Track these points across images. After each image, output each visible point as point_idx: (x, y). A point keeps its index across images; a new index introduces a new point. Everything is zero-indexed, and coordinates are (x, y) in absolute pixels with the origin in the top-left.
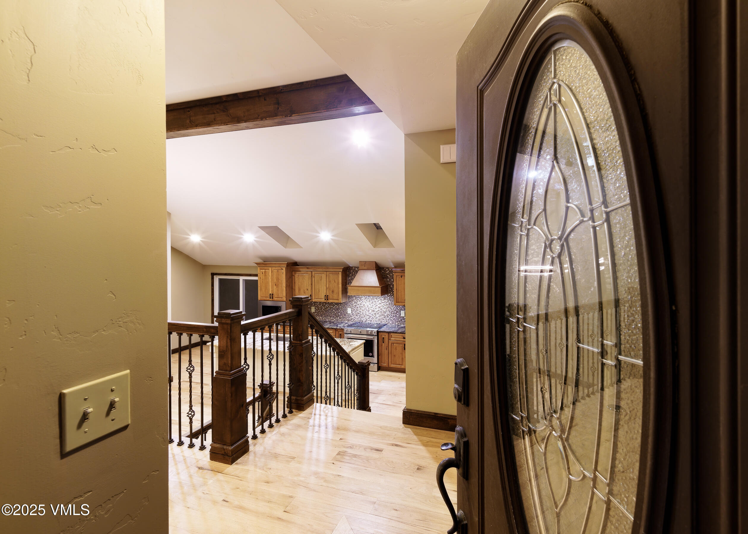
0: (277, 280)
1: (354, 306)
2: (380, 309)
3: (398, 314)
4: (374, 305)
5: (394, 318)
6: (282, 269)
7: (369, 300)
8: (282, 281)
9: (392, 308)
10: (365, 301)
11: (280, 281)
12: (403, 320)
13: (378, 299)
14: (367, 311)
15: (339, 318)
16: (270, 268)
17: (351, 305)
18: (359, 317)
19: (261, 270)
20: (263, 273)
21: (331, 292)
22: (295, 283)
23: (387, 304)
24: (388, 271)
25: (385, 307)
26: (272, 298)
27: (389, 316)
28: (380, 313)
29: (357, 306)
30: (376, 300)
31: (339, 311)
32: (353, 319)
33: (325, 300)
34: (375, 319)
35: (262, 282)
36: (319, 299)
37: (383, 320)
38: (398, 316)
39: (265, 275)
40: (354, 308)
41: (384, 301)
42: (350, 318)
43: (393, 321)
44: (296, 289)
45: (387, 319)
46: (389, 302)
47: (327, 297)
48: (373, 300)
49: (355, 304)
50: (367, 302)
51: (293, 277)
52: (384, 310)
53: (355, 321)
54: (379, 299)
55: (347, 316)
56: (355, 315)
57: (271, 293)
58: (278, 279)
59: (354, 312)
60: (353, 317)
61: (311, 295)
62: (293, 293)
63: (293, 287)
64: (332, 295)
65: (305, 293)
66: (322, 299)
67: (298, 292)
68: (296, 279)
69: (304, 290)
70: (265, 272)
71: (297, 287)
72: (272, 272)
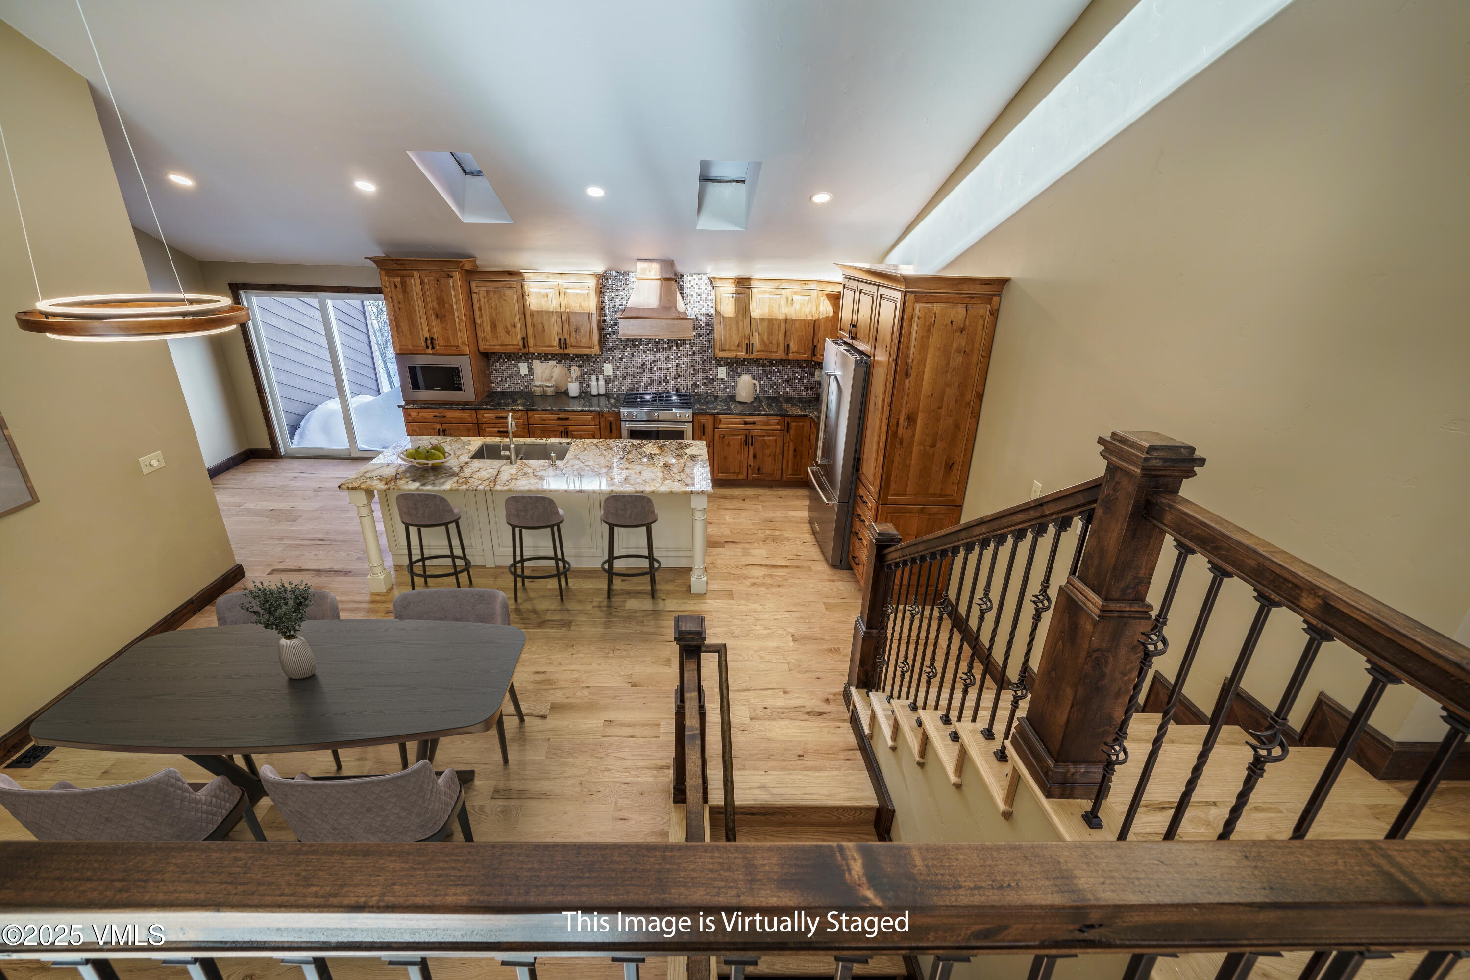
0: (438, 304)
1: (618, 360)
2: (675, 364)
3: (711, 373)
4: (661, 357)
5: (705, 381)
6: (450, 277)
8: (452, 306)
9: (701, 362)
11: (446, 306)
12: (722, 385)
14: (646, 369)
15: (584, 385)
16: (416, 274)
17: (611, 358)
18: (630, 381)
19: (388, 277)
20: (399, 285)
21: (573, 330)
22: (480, 310)
23: (690, 353)
25: (686, 359)
26: (433, 348)
27: (694, 379)
28: (675, 373)
29: (624, 360)
31: (585, 370)
32: (617, 387)
33: (560, 348)
34: (664, 384)
35: (397, 309)
36: (544, 346)
37: (682, 387)
38: (711, 377)
39: (403, 290)
40: (618, 364)
41: (684, 347)
43: (702, 387)
44: (485, 325)
45: (690, 384)
46: (694, 349)
47: (563, 343)
49: (620, 356)
50: (646, 350)
51: (475, 296)
52: (683, 366)
53: (621, 390)
54: (673, 344)
56: (621, 379)
57: (426, 334)
58: (441, 302)
59: (618, 373)
60: (616, 383)
61: (524, 339)
62: (479, 335)
63: (478, 321)
64: (576, 338)
65: (508, 333)
66: (551, 346)
67: (492, 332)
68: (482, 300)
69: (507, 328)
70: (404, 283)
71: (488, 319)
72: (422, 283)
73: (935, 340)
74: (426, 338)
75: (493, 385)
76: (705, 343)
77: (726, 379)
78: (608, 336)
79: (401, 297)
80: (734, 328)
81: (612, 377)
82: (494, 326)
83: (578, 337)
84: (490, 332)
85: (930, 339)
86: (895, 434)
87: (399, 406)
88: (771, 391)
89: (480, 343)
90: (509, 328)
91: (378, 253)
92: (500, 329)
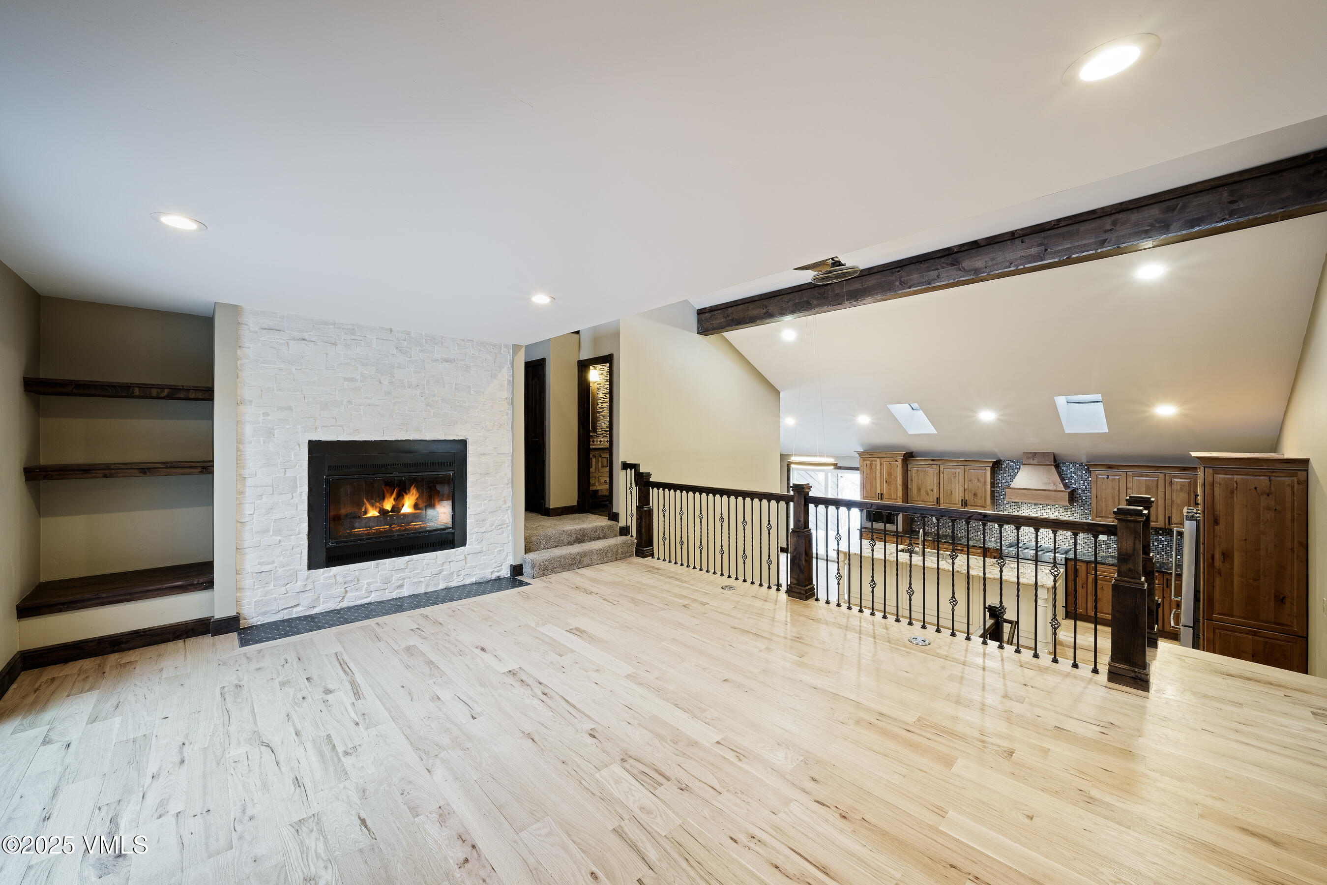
0: (888, 476)
5: (1086, 541)
6: (897, 461)
7: (1035, 510)
8: (896, 477)
10: (1027, 511)
11: (893, 477)
12: (1103, 546)
13: (1053, 510)
16: (878, 460)
19: (864, 462)
20: (868, 465)
21: (972, 494)
22: (912, 480)
24: (1073, 469)
26: (881, 499)
30: (1049, 511)
32: (1005, 537)
33: (962, 505)
35: (865, 477)
36: (951, 504)
37: (1063, 543)
39: (871, 469)
41: (1065, 513)
43: (1083, 545)
44: (913, 488)
46: (1075, 515)
47: (965, 503)
48: (1043, 511)
51: (909, 472)
53: (1008, 539)
57: (879, 491)
58: (890, 474)
61: (937, 498)
62: (909, 494)
63: (909, 486)
64: (974, 500)
65: (928, 494)
66: (956, 504)
67: (917, 493)
68: (913, 474)
69: (927, 491)
70: (871, 464)
71: (915, 486)
72: (881, 464)
74: (879, 494)
75: (914, 526)
76: (1086, 511)
77: (1108, 542)
78: (1000, 501)
79: (869, 471)
80: (1111, 500)
82: (919, 490)
84: (916, 494)
85: (1235, 499)
86: (1212, 565)
87: (858, 529)
88: (1158, 556)
89: (909, 499)
90: (929, 492)
91: (861, 450)
92: (923, 492)
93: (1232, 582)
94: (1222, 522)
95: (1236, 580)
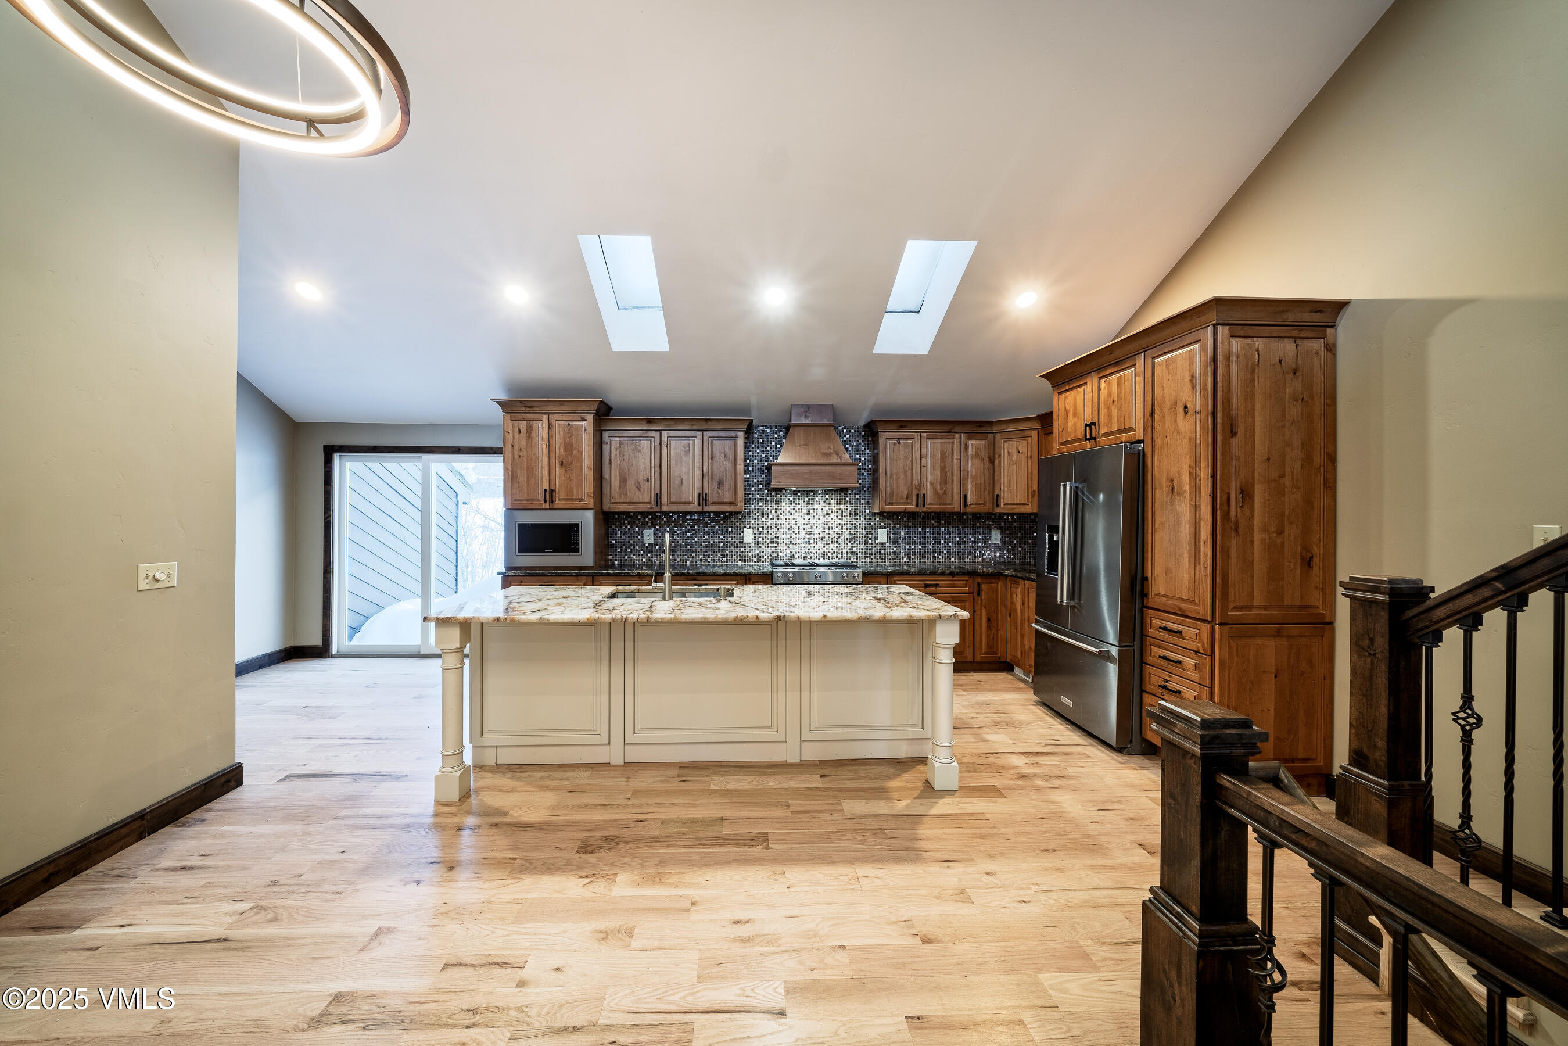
0: (565, 450)
1: (761, 524)
2: (827, 527)
3: (870, 536)
4: (812, 519)
5: (862, 547)
6: (584, 420)
7: (799, 506)
8: (581, 453)
9: (857, 524)
10: (788, 509)
11: (575, 452)
12: (882, 552)
13: (822, 504)
14: (793, 534)
15: (719, 555)
16: (545, 417)
17: (753, 522)
18: (773, 549)
19: (516, 424)
20: (523, 430)
21: (715, 484)
22: (610, 463)
23: (844, 514)
24: (848, 436)
25: (839, 522)
26: (552, 501)
27: (850, 544)
28: (827, 538)
29: (768, 524)
30: (816, 506)
31: (722, 537)
32: (758, 557)
33: (698, 505)
34: (814, 552)
35: (516, 456)
36: (681, 503)
37: (834, 555)
38: (870, 542)
39: (529, 437)
40: (761, 529)
41: (838, 507)
42: (750, 554)
43: (859, 554)
44: (613, 479)
45: (844, 551)
46: (850, 509)
47: (703, 499)
48: (809, 506)
49: (763, 519)
50: (793, 512)
51: (605, 447)
52: (837, 529)
53: (763, 560)
54: (825, 504)
55: (742, 549)
56: (763, 547)
57: (546, 486)
58: (569, 447)
59: (760, 539)
60: (758, 552)
61: (657, 494)
62: (605, 491)
63: (606, 475)
64: (717, 492)
65: (639, 488)
66: (689, 503)
67: (620, 487)
68: (613, 451)
69: (638, 482)
70: (529, 429)
71: (618, 474)
72: (550, 427)
73: (1262, 383)
74: (545, 490)
76: (862, 502)
77: (887, 544)
78: (750, 496)
79: (524, 443)
80: (902, 477)
81: (753, 544)
82: (623, 480)
83: (720, 492)
84: (617, 489)
85: (1256, 383)
86: (1226, 515)
87: (499, 573)
88: (940, 557)
89: (605, 500)
90: (641, 482)
91: (503, 396)
92: (631, 484)
93: (1252, 542)
94: (1241, 430)
95: (1258, 537)
